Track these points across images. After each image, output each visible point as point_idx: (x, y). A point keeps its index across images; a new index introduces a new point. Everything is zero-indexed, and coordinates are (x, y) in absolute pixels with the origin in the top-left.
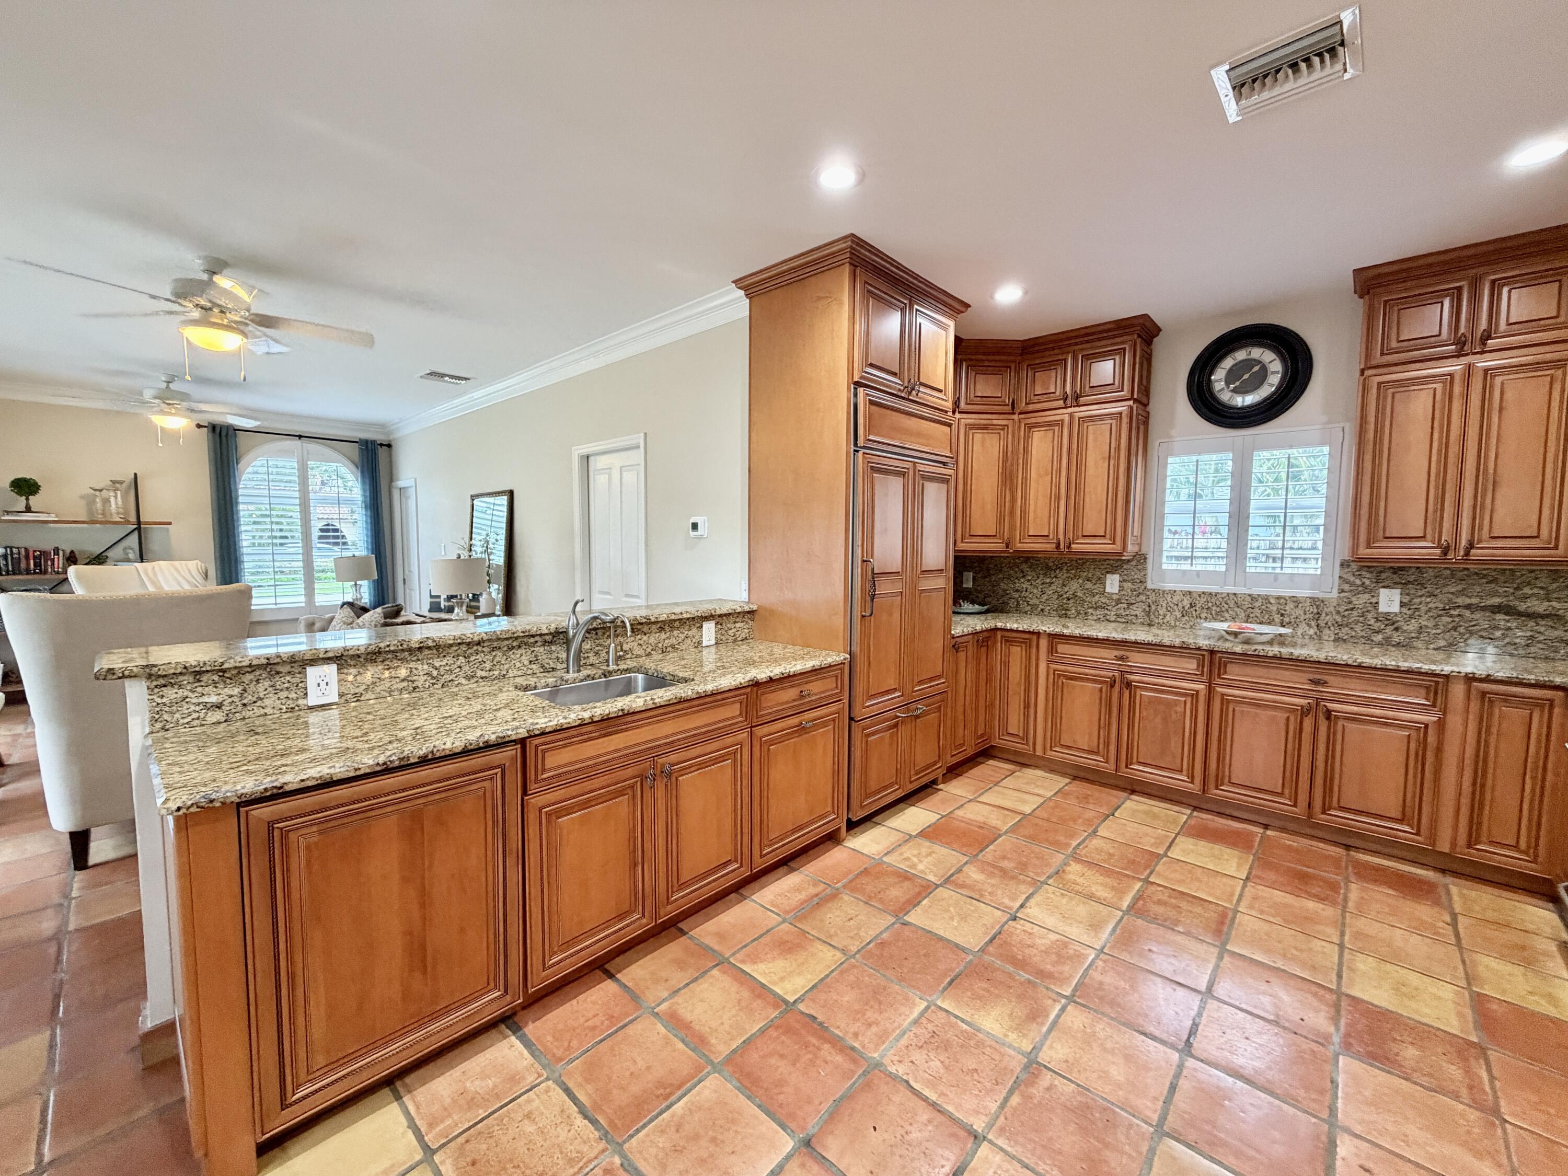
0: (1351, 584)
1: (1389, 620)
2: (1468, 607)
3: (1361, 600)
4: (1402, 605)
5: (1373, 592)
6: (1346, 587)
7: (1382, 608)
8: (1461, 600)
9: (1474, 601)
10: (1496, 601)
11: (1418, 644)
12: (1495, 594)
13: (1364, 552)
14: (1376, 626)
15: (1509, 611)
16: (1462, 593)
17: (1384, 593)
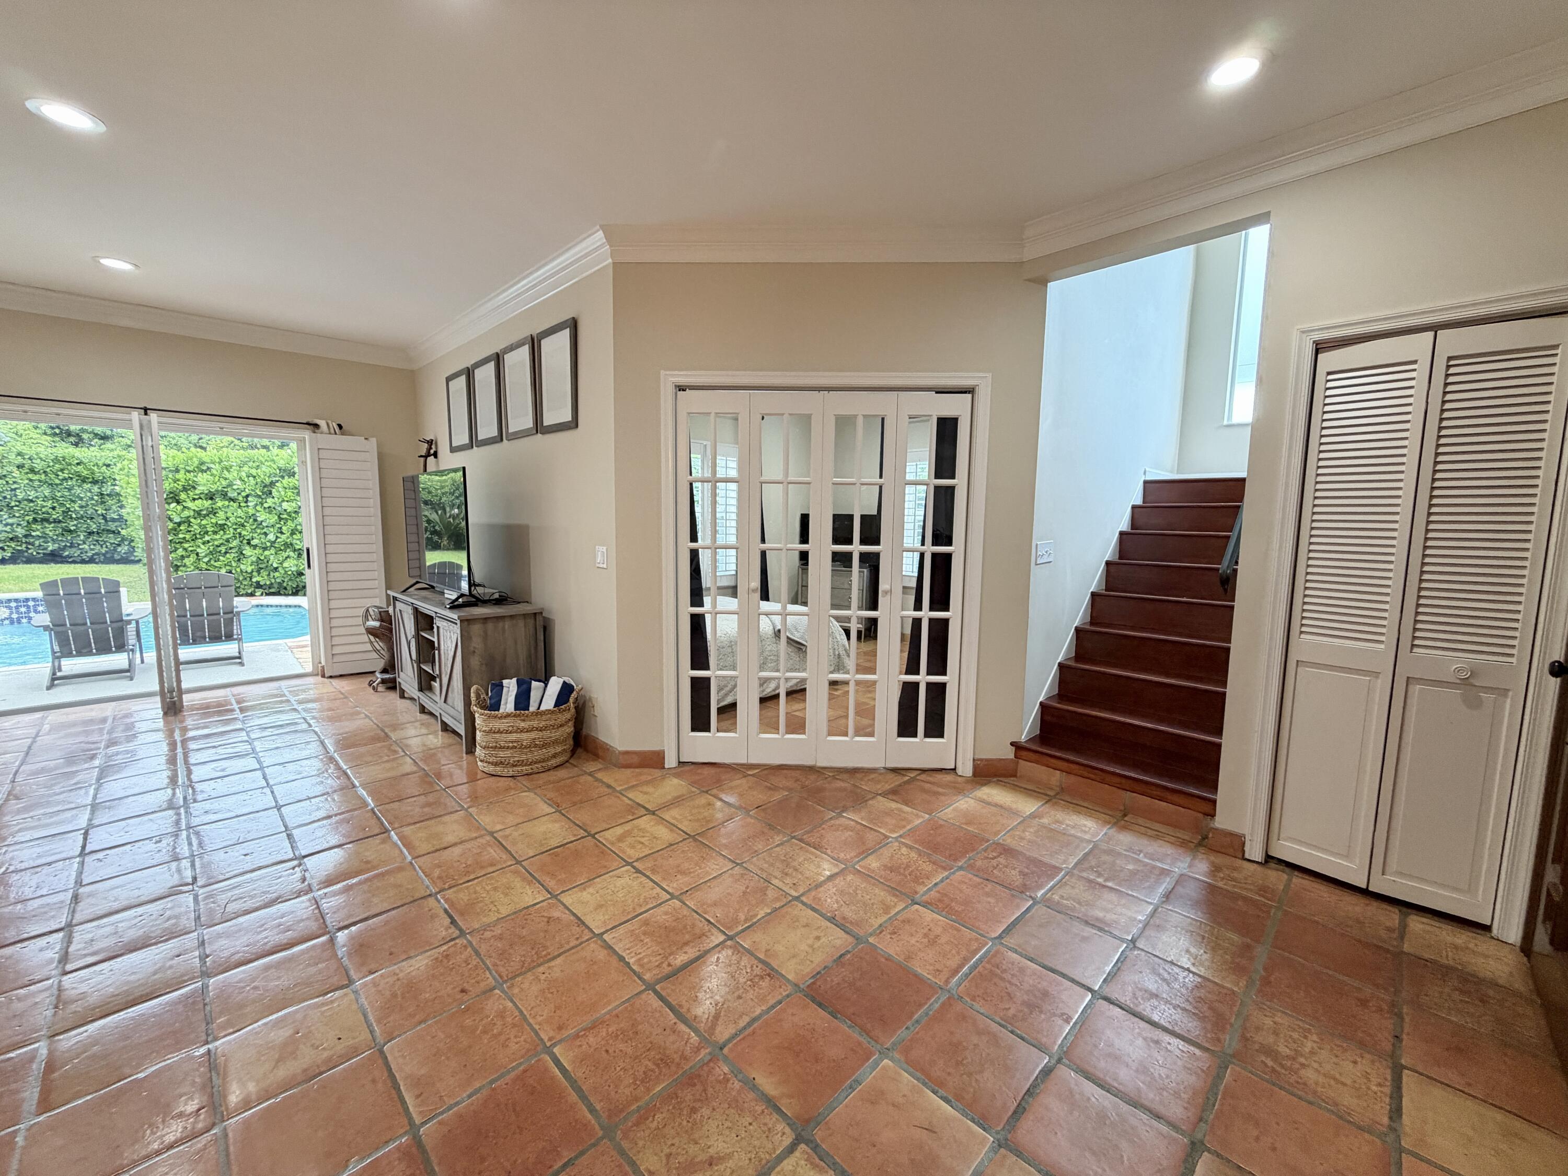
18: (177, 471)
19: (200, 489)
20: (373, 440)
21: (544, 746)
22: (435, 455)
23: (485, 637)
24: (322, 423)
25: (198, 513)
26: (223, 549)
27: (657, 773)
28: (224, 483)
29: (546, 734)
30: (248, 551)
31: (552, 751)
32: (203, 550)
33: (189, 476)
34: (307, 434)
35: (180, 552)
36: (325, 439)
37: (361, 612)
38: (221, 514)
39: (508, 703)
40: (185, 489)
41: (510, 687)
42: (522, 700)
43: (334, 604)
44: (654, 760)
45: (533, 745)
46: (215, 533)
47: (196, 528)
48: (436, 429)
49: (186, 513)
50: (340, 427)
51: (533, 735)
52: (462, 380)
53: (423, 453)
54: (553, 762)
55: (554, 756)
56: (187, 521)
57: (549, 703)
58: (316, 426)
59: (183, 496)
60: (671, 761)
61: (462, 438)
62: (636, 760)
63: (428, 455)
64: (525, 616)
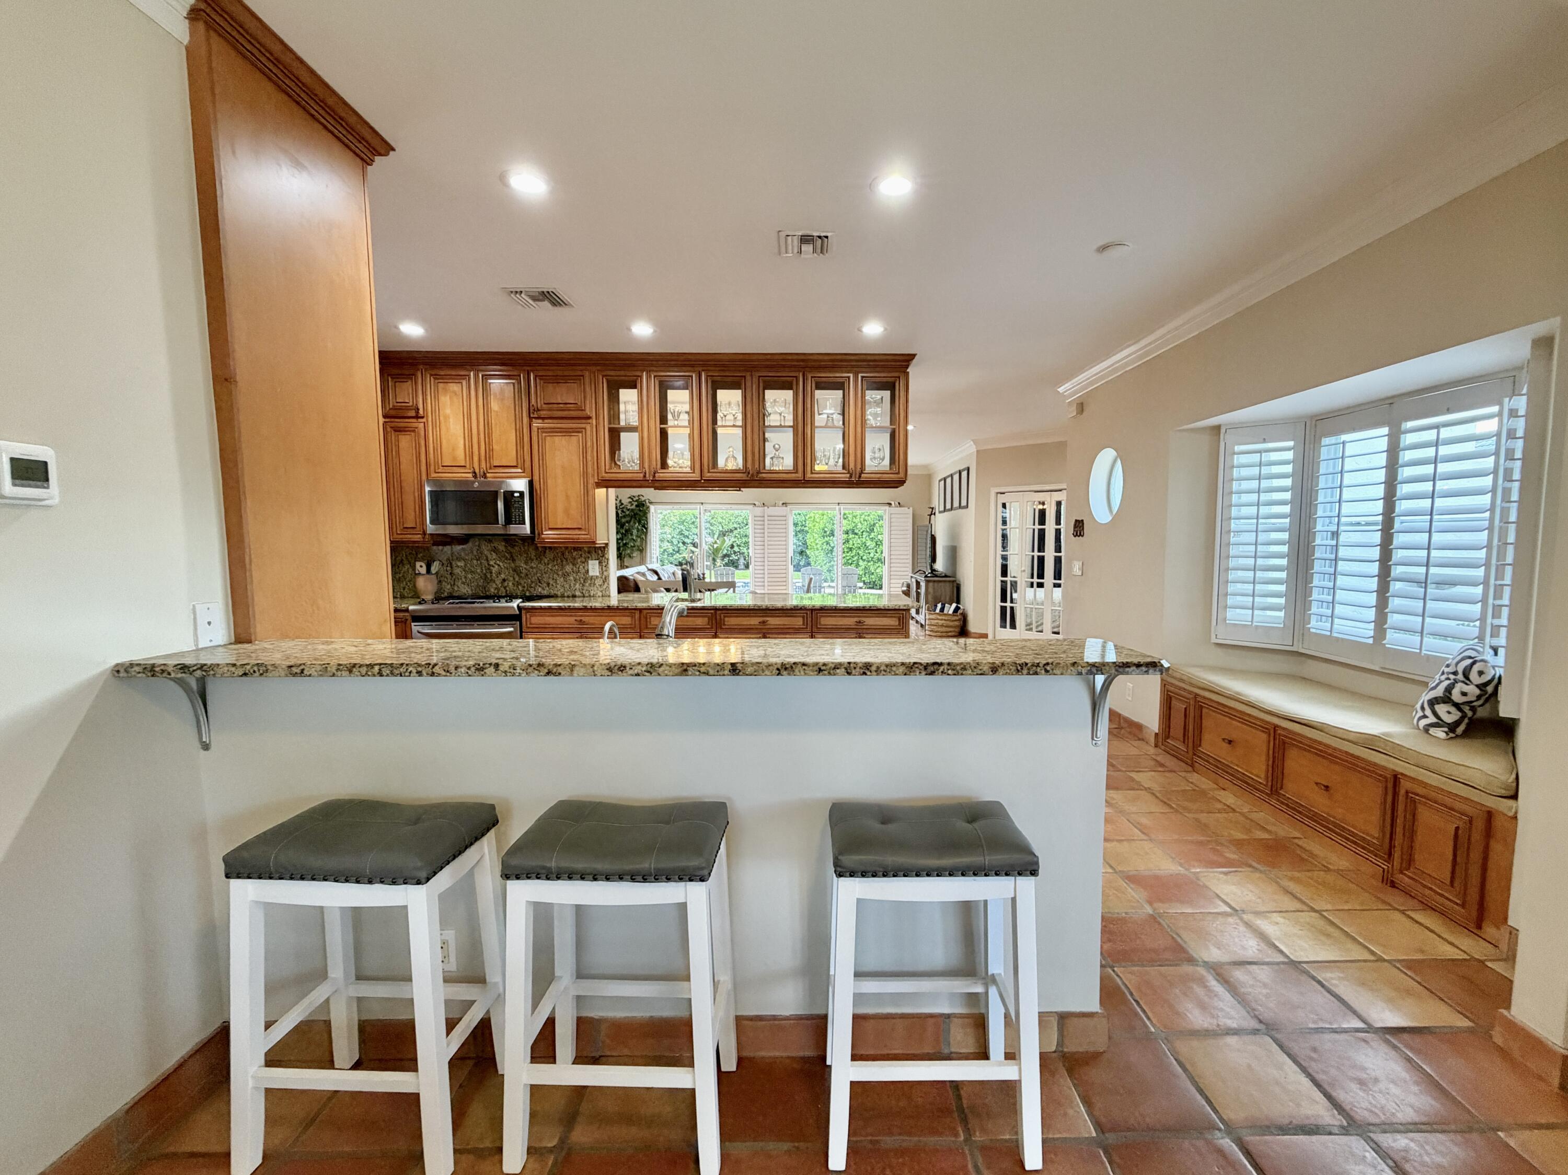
20: (911, 509)
21: (945, 627)
22: (935, 514)
23: (934, 588)
24: (893, 503)
26: (850, 561)
28: (853, 525)
29: (948, 622)
30: (861, 563)
31: (949, 630)
34: (887, 508)
36: (893, 509)
37: (900, 585)
38: (851, 542)
39: (938, 611)
41: (939, 606)
42: (942, 610)
43: (892, 581)
44: (983, 636)
45: (942, 626)
46: (848, 552)
48: (935, 503)
50: (900, 506)
51: (943, 622)
52: (943, 482)
53: (930, 513)
54: (950, 634)
55: (950, 632)
57: (951, 612)
58: (890, 504)
60: (991, 638)
61: (942, 509)
62: (980, 636)
64: (949, 581)
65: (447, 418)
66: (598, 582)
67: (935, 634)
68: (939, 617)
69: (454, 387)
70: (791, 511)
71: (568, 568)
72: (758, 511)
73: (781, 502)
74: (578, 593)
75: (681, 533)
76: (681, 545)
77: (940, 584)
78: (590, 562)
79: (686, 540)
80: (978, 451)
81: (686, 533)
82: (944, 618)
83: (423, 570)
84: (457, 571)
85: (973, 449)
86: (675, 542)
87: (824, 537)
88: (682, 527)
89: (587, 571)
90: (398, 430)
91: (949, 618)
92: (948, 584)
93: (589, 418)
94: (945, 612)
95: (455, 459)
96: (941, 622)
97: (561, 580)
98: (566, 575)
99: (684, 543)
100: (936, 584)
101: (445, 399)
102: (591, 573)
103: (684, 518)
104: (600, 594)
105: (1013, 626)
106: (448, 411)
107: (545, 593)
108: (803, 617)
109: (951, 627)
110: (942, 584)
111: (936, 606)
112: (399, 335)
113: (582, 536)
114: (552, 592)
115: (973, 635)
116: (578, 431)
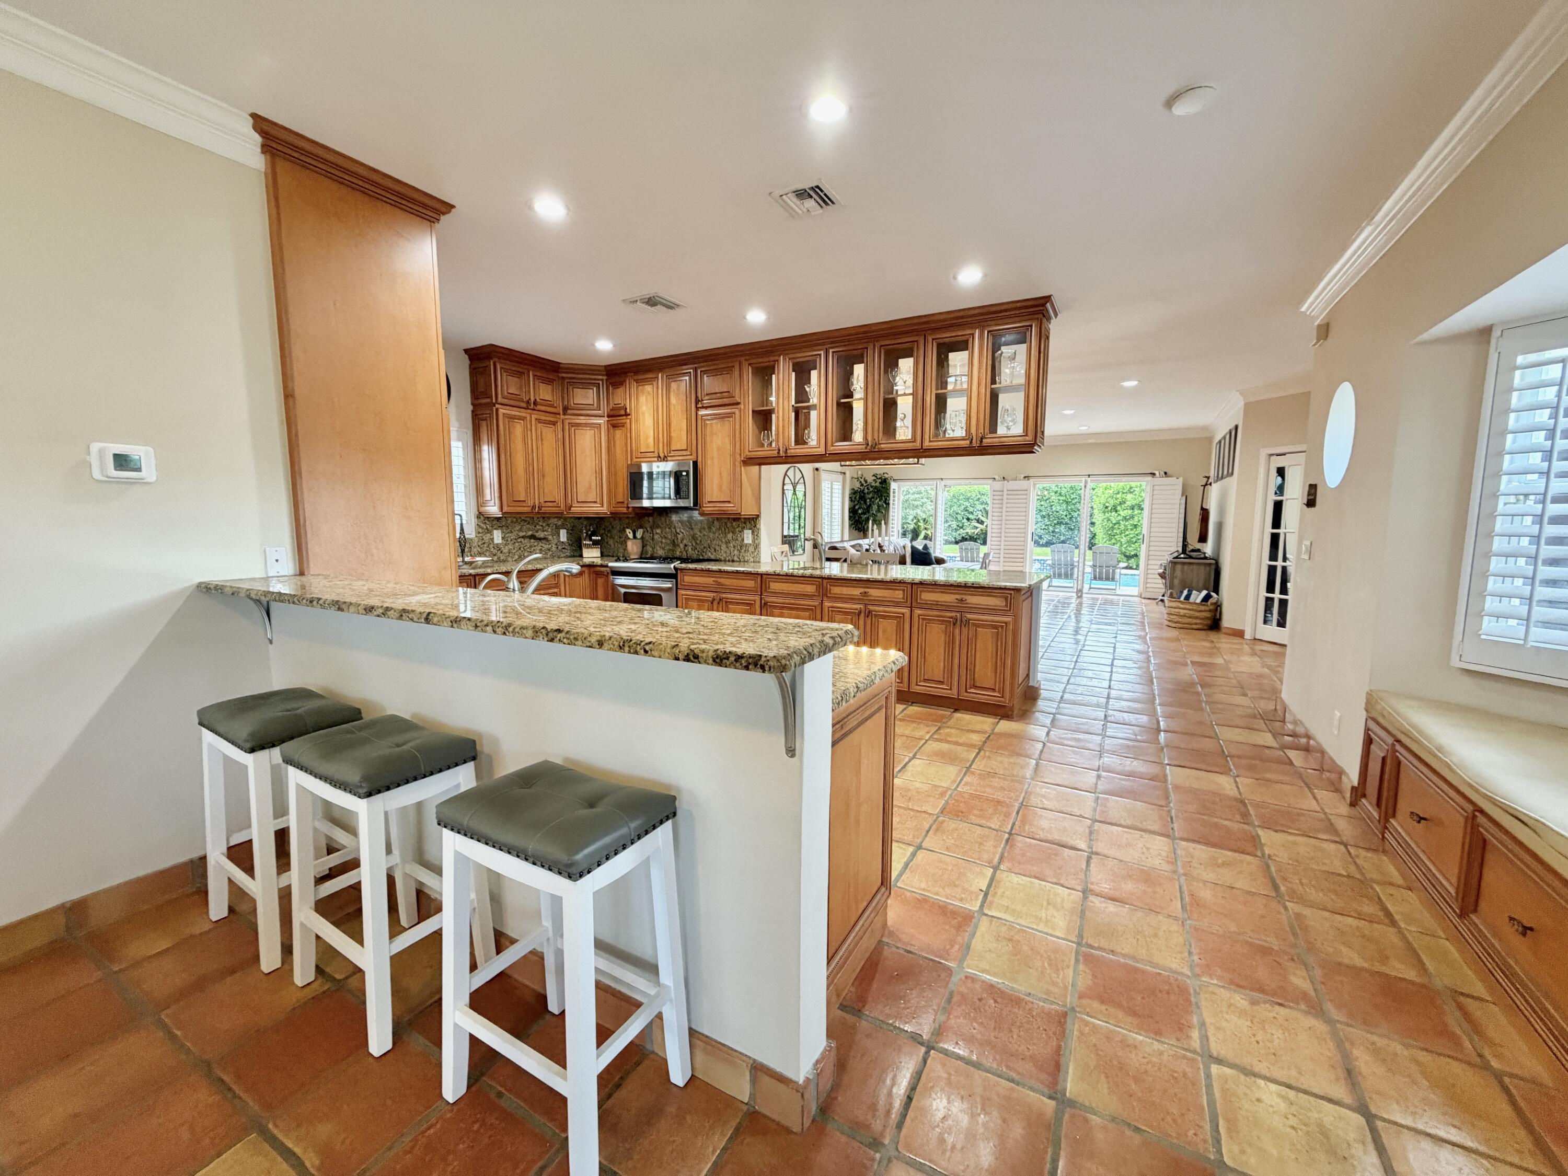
0: (482, 528)
1: (498, 547)
2: (523, 537)
3: (487, 538)
4: (503, 538)
5: (489, 532)
6: (480, 530)
7: (496, 541)
8: (522, 534)
9: (524, 534)
10: (530, 533)
11: (509, 559)
12: (529, 529)
13: (505, 509)
14: (495, 551)
15: (532, 537)
16: (520, 530)
17: (495, 531)
18: (1118, 493)
19: (1129, 503)
20: (1181, 479)
21: (1190, 617)
22: (1210, 484)
23: (1182, 571)
24: (1157, 473)
25: (1125, 519)
26: (1134, 540)
27: (1241, 640)
29: (1192, 612)
31: (1195, 621)
32: (1124, 540)
33: (1124, 496)
34: (1150, 478)
35: (1113, 541)
36: (1157, 480)
39: (1182, 599)
40: (1120, 504)
41: (1185, 592)
42: (1188, 597)
43: (1150, 562)
44: (1240, 634)
45: (1184, 616)
47: (1122, 527)
48: (1211, 471)
49: (1119, 518)
50: (1165, 473)
51: (1187, 611)
52: (1219, 445)
54: (1194, 626)
55: (1196, 624)
56: (1118, 523)
57: (1199, 601)
58: (1154, 474)
59: (1119, 508)
60: (1248, 636)
61: (1216, 477)
62: (1231, 632)
63: (1206, 485)
64: (1205, 564)
65: (643, 413)
66: (751, 549)
67: (1174, 625)
68: (1182, 606)
69: (648, 388)
70: (1035, 485)
71: (730, 536)
72: (998, 485)
73: (1022, 476)
74: (736, 559)
75: (966, 510)
76: (965, 520)
77: (1191, 567)
78: (746, 531)
79: (971, 516)
80: (1247, 406)
81: (971, 509)
82: (1187, 606)
83: (631, 536)
84: (656, 537)
85: (1241, 404)
86: (960, 517)
87: (1104, 512)
88: (967, 504)
89: (743, 540)
90: (615, 426)
91: (1195, 607)
92: (1202, 568)
93: (738, 404)
94: (1192, 599)
95: (648, 446)
96: (1182, 612)
97: (724, 547)
98: (728, 542)
99: (968, 519)
100: (1186, 567)
101: (643, 399)
102: (746, 542)
103: (969, 495)
104: (752, 560)
105: (1282, 623)
106: (644, 408)
107: (713, 557)
108: (904, 590)
109: (1197, 618)
110: (1195, 567)
111: (1182, 592)
112: (596, 352)
113: (729, 507)
114: (718, 557)
115: (1224, 630)
116: (730, 415)
